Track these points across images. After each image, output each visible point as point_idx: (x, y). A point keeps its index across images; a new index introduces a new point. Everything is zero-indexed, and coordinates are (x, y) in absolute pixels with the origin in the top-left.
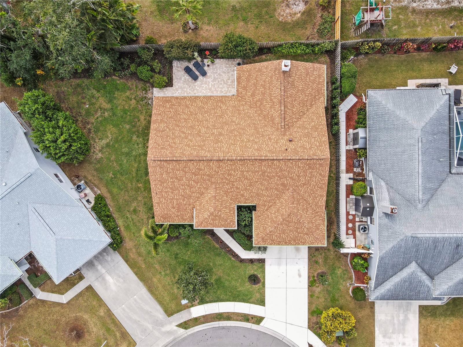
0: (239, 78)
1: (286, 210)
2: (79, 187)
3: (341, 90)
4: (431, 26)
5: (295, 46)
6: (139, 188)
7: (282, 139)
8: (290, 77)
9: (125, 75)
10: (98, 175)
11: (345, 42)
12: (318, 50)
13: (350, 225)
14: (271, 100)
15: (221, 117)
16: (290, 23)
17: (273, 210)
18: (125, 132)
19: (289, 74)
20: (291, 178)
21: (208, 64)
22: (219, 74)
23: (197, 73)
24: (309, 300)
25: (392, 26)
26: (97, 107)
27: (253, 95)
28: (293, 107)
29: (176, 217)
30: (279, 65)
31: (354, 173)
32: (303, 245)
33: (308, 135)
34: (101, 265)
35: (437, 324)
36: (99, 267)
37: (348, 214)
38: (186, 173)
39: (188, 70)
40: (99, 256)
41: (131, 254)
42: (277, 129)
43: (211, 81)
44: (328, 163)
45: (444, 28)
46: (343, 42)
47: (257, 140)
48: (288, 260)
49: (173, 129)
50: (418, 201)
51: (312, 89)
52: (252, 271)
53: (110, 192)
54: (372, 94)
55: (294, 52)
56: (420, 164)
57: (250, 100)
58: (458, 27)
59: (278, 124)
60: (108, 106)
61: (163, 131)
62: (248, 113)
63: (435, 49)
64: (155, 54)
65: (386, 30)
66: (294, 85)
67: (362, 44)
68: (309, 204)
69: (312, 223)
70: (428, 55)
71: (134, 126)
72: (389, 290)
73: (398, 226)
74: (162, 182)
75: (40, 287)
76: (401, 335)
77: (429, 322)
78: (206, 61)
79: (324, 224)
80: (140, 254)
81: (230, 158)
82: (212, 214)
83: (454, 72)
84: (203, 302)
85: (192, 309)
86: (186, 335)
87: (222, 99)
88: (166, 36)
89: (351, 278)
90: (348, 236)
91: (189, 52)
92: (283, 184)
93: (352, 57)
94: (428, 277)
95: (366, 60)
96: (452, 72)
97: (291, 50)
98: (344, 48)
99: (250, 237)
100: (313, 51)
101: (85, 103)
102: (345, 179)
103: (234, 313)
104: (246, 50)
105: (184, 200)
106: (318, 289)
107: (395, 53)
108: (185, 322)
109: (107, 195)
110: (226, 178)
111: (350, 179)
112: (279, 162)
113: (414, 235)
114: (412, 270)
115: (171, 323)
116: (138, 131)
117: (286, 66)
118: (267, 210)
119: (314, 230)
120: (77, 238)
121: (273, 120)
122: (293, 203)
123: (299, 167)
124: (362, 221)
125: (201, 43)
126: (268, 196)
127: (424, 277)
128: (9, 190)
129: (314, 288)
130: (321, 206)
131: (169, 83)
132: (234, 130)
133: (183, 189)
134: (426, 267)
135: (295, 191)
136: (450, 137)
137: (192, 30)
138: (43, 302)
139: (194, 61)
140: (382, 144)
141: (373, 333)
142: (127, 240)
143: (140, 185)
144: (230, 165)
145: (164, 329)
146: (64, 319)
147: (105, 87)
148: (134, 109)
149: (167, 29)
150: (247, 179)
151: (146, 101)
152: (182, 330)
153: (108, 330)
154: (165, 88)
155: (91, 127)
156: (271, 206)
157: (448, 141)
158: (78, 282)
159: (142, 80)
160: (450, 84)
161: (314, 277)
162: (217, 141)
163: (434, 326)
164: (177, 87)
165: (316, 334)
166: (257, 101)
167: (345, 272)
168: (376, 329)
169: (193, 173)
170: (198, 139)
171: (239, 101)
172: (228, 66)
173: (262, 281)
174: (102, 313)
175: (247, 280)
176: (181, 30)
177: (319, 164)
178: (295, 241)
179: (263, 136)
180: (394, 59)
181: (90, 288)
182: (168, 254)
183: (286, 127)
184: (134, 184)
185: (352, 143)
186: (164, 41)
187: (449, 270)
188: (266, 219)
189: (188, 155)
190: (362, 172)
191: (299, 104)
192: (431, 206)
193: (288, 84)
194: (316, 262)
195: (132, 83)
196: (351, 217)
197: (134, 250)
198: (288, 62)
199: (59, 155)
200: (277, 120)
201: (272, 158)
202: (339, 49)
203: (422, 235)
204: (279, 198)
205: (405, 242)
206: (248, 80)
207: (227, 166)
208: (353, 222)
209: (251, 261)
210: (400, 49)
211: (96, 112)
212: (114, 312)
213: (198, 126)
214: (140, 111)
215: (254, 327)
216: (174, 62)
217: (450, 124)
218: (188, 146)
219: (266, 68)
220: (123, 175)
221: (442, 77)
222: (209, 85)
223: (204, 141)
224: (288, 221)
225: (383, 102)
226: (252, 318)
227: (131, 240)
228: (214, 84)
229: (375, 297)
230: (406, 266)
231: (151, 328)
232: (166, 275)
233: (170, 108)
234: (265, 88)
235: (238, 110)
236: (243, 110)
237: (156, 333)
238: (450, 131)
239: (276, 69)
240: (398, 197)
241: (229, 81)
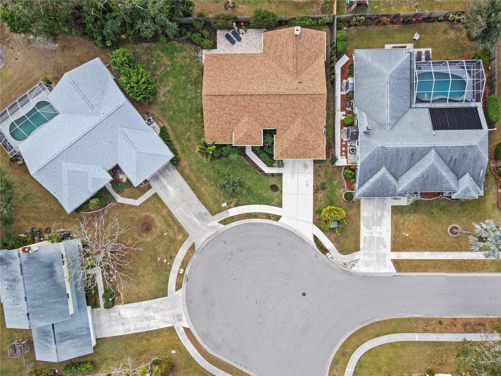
0: (265, 41)
1: (297, 131)
2: (149, 120)
3: (336, 50)
4: (401, 6)
5: (305, 19)
6: (192, 122)
7: (294, 81)
8: (300, 39)
9: (182, 40)
10: (162, 113)
11: (339, 16)
12: (321, 22)
13: (344, 149)
14: (287, 55)
15: (252, 67)
16: (301, 3)
17: (288, 132)
18: (182, 82)
19: (300, 37)
20: (301, 108)
21: (243, 32)
22: (251, 40)
23: (235, 39)
24: (314, 203)
25: (374, 6)
26: (161, 63)
27: (275, 52)
28: (302, 60)
29: (220, 138)
30: (293, 30)
31: (347, 111)
32: (309, 158)
33: (312, 79)
34: (164, 178)
35: (404, 219)
36: (163, 180)
37: (342, 140)
38: (228, 104)
39: (228, 37)
40: (163, 171)
41: (186, 171)
42: (291, 75)
43: (245, 45)
44: (326, 97)
45: (410, 7)
46: (338, 16)
47: (277, 82)
48: (299, 175)
49: (219, 75)
50: (387, 125)
51: (316, 49)
52: (273, 182)
53: (170, 125)
54: (358, 52)
55: (304, 24)
56: (389, 99)
57: (273, 56)
58: (421, 7)
59: (292, 71)
60: (169, 63)
61: (212, 76)
62: (271, 65)
63: (403, 22)
64: (204, 25)
65: (369, 9)
66: (303, 45)
67: (352, 18)
68: (313, 128)
69: (315, 142)
70: (399, 27)
71: (189, 78)
72: (368, 189)
73: (373, 141)
74: (211, 112)
75: (120, 194)
76: (379, 227)
77: (398, 218)
78: (240, 30)
79: (324, 144)
80: (192, 170)
81: (259, 94)
82: (246, 134)
83: (417, 39)
84: (237, 205)
85: (230, 210)
86: (225, 229)
87: (253, 56)
88: (212, 12)
89: (344, 187)
90: (342, 157)
91: (230, 22)
92: (295, 113)
93: (346, 28)
94: (394, 179)
95: (356, 30)
96: (416, 39)
97: (302, 22)
98: (339, 21)
99: (271, 156)
100: (317, 23)
101: (153, 61)
102: (340, 116)
103: (260, 213)
104: (270, 21)
105: (226, 125)
106: (320, 195)
107: (376, 25)
108: (224, 220)
109: (168, 127)
110: (256, 108)
111: (343, 115)
112: (292, 96)
113: (383, 146)
114: (382, 173)
115: (214, 220)
116: (191, 81)
117: (297, 30)
118: (284, 133)
119: (316, 147)
120: (151, 152)
121: (288, 69)
122: (302, 127)
123: (306, 100)
124: (352, 146)
125: (238, 17)
126: (284, 122)
127: (391, 178)
128: (106, 116)
129: (318, 194)
130: (321, 130)
131: (214, 46)
132: (261, 76)
133: (226, 117)
134: (393, 170)
135: (304, 118)
136: (411, 82)
137: (231, 8)
138: (122, 205)
139: (233, 30)
140: (364, 87)
141: (358, 226)
142: (183, 160)
143: (192, 120)
144: (259, 98)
145: (209, 225)
146: (137, 217)
147: (167, 49)
148: (189, 65)
149: (213, 7)
150: (270, 109)
151: (197, 59)
152: (222, 226)
153: (169, 225)
154: (211, 50)
155: (157, 78)
156: (287, 130)
157: (409, 85)
158: (147, 191)
159: (195, 44)
160: (415, 47)
161: (317, 186)
162: (250, 83)
163: (402, 221)
164: (220, 49)
165: (318, 228)
166: (277, 56)
167: (340, 183)
168: (361, 223)
169: (233, 105)
170: (237, 81)
171: (265, 57)
172: (256, 34)
173: (280, 189)
174: (164, 212)
175: (269, 188)
176: (223, 8)
177: (319, 98)
178: (303, 155)
179: (281, 79)
180: (375, 29)
181: (156, 195)
182: (212, 170)
183: (298, 73)
184: (188, 119)
185: (345, 90)
186: (211, 16)
187: (408, 173)
188: (283, 139)
189: (230, 92)
190: (352, 110)
191: (307, 59)
192: (396, 128)
193: (299, 44)
194: (319, 176)
195: (187, 46)
196: (344, 143)
197: (187, 167)
198: (299, 28)
199: (139, 93)
200: (291, 69)
201: (287, 93)
202: (336, 22)
203: (388, 146)
204: (292, 124)
205: (378, 152)
206: (271, 42)
207: (257, 99)
208: (346, 146)
209: (273, 175)
210: (379, 22)
211: (161, 67)
212: (173, 212)
213: (237, 73)
214: (193, 66)
215: (274, 223)
216: (218, 31)
217: (411, 74)
218: (230, 86)
219: (284, 33)
220: (180, 113)
221: (409, 42)
222: (243, 48)
223: (241, 83)
224: (298, 140)
225: (365, 58)
226: (273, 216)
227: (185, 160)
228: (247, 47)
229: (358, 194)
230: (379, 170)
231: (200, 224)
232: (211, 185)
233: (216, 61)
234: (283, 47)
235: (264, 63)
236: (268, 63)
237: (204, 228)
238: (411, 78)
239: (291, 33)
240: (374, 122)
241: (258, 45)
